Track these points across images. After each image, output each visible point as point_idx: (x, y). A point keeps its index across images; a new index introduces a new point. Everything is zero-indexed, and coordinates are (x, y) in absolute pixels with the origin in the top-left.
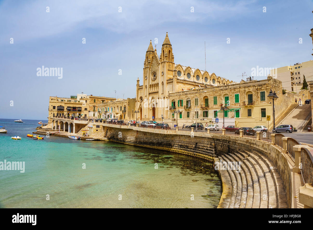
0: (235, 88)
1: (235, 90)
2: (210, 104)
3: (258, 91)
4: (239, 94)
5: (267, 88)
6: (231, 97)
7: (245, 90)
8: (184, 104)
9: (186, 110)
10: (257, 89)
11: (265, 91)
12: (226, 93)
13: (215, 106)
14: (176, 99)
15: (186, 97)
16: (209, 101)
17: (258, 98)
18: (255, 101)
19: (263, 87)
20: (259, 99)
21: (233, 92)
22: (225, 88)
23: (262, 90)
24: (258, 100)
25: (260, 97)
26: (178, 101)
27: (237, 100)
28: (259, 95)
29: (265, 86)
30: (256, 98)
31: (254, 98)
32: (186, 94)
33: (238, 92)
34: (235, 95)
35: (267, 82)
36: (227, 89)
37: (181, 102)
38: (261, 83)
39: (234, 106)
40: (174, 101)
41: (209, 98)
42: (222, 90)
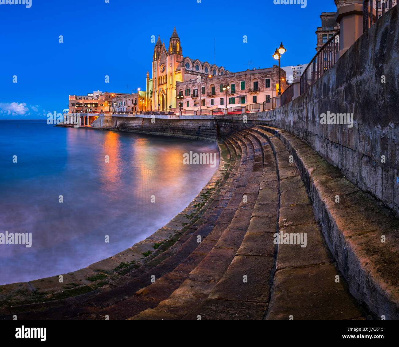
0: (241, 76)
1: (241, 78)
2: (216, 92)
3: (264, 79)
4: (244, 82)
5: (272, 75)
6: (237, 84)
7: (251, 78)
8: (192, 93)
9: (193, 99)
10: (262, 77)
11: (270, 78)
12: (232, 81)
13: (221, 93)
14: (184, 89)
15: (193, 86)
16: (215, 89)
17: (263, 85)
18: (260, 87)
19: (268, 75)
20: (265, 86)
21: (239, 79)
22: (231, 76)
23: (267, 78)
24: (263, 87)
25: (265, 83)
26: (186, 90)
27: (243, 88)
28: (265, 82)
29: (271, 73)
30: (261, 85)
31: (259, 85)
32: (193, 83)
33: (244, 80)
34: (241, 82)
35: (272, 70)
36: (233, 77)
37: (188, 91)
38: (266, 71)
39: (240, 93)
40: (181, 91)
41: (215, 86)
42: (228, 77)
